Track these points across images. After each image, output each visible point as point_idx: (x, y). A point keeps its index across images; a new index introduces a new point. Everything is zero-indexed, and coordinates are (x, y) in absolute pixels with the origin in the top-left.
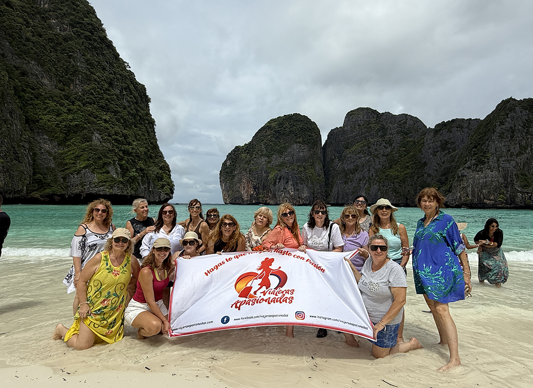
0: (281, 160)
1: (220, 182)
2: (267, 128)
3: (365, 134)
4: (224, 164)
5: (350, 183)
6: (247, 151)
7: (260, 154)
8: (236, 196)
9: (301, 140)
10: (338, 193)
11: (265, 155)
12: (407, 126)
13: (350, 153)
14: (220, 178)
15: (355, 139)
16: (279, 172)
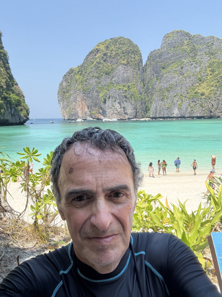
0: (108, 81)
1: (59, 101)
2: (97, 51)
3: (179, 55)
4: (61, 84)
5: (166, 100)
6: (80, 73)
7: (92, 75)
8: (72, 113)
9: (125, 62)
10: (156, 109)
11: (96, 77)
12: (214, 47)
13: (166, 73)
14: (58, 97)
15: (170, 60)
16: (107, 92)
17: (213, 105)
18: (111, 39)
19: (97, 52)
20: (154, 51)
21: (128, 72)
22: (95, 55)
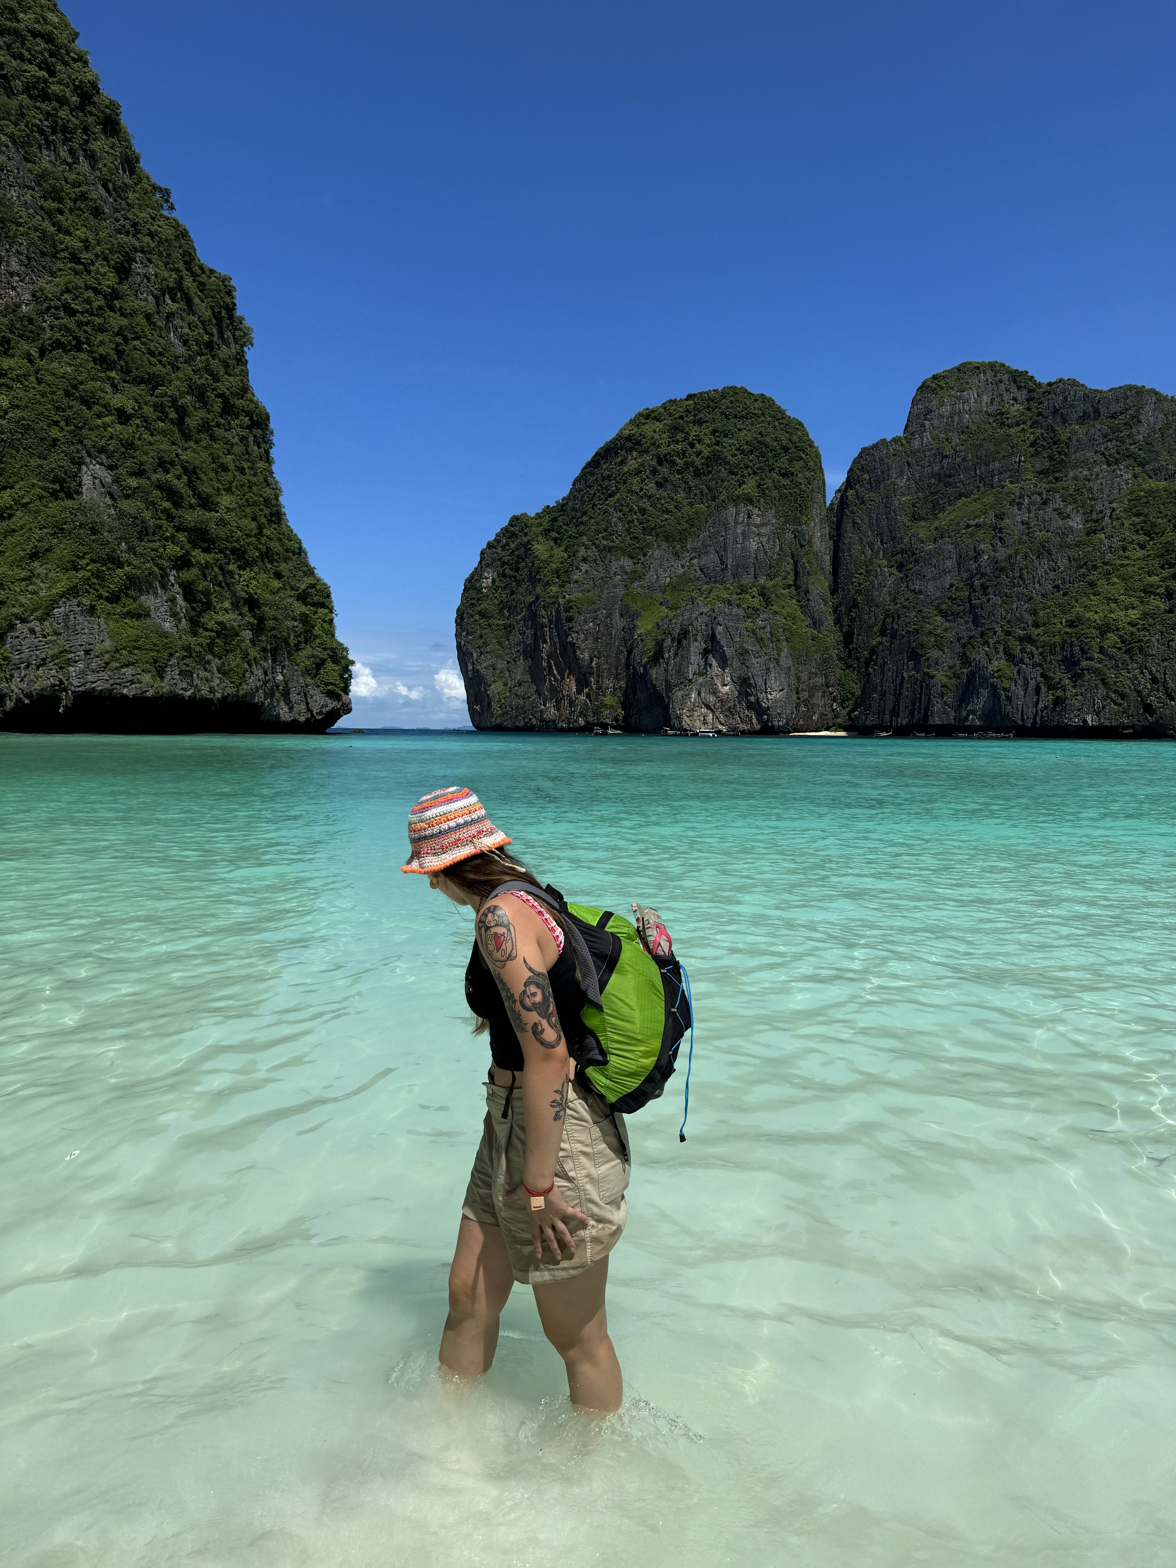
0: (679, 567)
1: (458, 649)
2: (629, 444)
3: (988, 464)
4: (472, 584)
6: (554, 534)
7: (605, 543)
8: (516, 701)
9: (750, 489)
10: (887, 691)
11: (622, 550)
13: (931, 539)
14: (458, 636)
15: (947, 485)
16: (671, 614)
17: (1154, 680)
18: (690, 397)
19: (631, 449)
20: (875, 447)
21: (763, 530)
22: (623, 462)
